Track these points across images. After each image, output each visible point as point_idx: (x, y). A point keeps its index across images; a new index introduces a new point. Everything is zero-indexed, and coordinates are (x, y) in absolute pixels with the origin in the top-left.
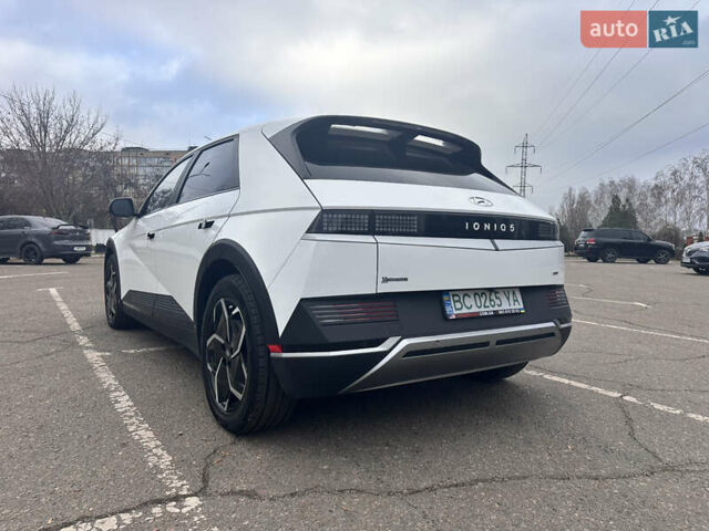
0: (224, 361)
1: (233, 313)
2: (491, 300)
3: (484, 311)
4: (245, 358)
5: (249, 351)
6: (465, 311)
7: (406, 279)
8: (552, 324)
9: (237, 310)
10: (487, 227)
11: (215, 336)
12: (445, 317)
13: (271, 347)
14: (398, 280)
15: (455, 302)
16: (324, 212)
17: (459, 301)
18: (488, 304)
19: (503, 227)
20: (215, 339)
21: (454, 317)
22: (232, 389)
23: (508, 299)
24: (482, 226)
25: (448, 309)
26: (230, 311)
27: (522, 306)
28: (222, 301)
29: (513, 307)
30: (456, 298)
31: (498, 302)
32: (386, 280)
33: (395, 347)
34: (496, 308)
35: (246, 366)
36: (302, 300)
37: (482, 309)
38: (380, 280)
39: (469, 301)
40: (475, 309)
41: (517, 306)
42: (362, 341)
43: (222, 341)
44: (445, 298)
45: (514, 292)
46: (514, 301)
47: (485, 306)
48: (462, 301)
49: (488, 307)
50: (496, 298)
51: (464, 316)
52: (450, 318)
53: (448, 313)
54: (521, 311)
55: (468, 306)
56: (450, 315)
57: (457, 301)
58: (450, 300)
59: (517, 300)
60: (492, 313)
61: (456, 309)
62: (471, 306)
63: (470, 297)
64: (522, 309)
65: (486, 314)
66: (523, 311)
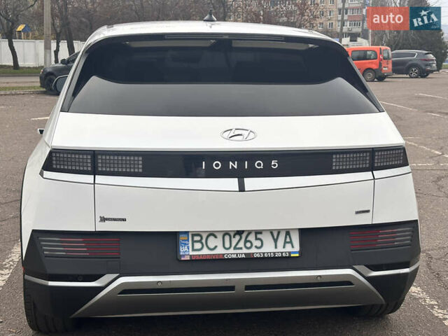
2: (246, 241)
3: (232, 254)
6: (205, 252)
7: (124, 220)
8: (347, 271)
12: (176, 256)
14: (115, 220)
15: (194, 242)
16: (53, 150)
17: (200, 241)
18: (241, 244)
19: (259, 165)
21: (188, 258)
23: (276, 241)
25: (183, 250)
27: (297, 248)
29: (280, 249)
30: (197, 238)
31: (258, 243)
33: (111, 283)
34: (253, 250)
36: (33, 231)
37: (232, 251)
38: (98, 219)
39: (212, 242)
40: (220, 251)
41: (289, 248)
44: (182, 237)
45: (288, 233)
46: (286, 242)
47: (235, 248)
48: (204, 241)
49: (241, 248)
50: (257, 239)
51: (201, 258)
52: (183, 259)
53: (181, 254)
54: (292, 255)
55: (212, 247)
56: (184, 256)
57: (197, 241)
58: (188, 240)
59: (291, 242)
60: (244, 256)
61: (193, 250)
62: (216, 247)
63: (216, 237)
64: (295, 252)
65: (234, 256)
66: (297, 255)
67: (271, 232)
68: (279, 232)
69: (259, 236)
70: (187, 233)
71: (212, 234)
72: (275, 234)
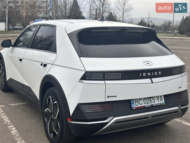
0: (51, 119)
1: (55, 103)
2: (150, 101)
3: (147, 105)
4: (59, 120)
5: (60, 118)
6: (139, 106)
7: (116, 96)
8: (177, 108)
9: (56, 102)
10: (149, 74)
11: (48, 109)
12: (131, 108)
13: (68, 119)
14: (113, 97)
15: (135, 102)
16: (86, 72)
17: (137, 102)
18: (149, 102)
19: (156, 73)
20: (47, 110)
21: (135, 108)
22: (54, 130)
23: (158, 99)
24: (147, 74)
25: (132, 105)
26: (53, 102)
27: (164, 102)
28: (50, 96)
29: (160, 102)
30: (136, 101)
31: (153, 101)
32: (108, 97)
33: (112, 121)
34: (153, 104)
35: (59, 123)
36: (78, 104)
37: (147, 104)
38: (106, 97)
39: (141, 102)
40: (143, 105)
41: (162, 102)
42: (99, 119)
43: (51, 112)
44: (132, 101)
45: (161, 96)
46: (161, 100)
47: (148, 103)
48: (138, 102)
49: (149, 103)
50: (153, 99)
51: (139, 108)
52: (133, 109)
53: (132, 107)
54: (163, 104)
55: (141, 104)
56: (133, 108)
57: (136, 102)
58: (133, 102)
59: (162, 100)
60: (150, 106)
61: (136, 105)
62: (142, 103)
63: (141, 100)
64: (163, 103)
65: (148, 106)
66: (164, 104)
67: (156, 97)
68: (158, 96)
69: (153, 98)
70: (133, 99)
71: (140, 99)
72: (157, 97)
